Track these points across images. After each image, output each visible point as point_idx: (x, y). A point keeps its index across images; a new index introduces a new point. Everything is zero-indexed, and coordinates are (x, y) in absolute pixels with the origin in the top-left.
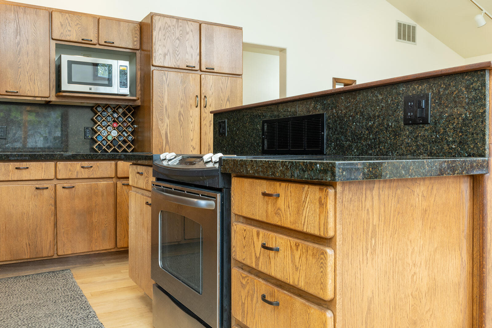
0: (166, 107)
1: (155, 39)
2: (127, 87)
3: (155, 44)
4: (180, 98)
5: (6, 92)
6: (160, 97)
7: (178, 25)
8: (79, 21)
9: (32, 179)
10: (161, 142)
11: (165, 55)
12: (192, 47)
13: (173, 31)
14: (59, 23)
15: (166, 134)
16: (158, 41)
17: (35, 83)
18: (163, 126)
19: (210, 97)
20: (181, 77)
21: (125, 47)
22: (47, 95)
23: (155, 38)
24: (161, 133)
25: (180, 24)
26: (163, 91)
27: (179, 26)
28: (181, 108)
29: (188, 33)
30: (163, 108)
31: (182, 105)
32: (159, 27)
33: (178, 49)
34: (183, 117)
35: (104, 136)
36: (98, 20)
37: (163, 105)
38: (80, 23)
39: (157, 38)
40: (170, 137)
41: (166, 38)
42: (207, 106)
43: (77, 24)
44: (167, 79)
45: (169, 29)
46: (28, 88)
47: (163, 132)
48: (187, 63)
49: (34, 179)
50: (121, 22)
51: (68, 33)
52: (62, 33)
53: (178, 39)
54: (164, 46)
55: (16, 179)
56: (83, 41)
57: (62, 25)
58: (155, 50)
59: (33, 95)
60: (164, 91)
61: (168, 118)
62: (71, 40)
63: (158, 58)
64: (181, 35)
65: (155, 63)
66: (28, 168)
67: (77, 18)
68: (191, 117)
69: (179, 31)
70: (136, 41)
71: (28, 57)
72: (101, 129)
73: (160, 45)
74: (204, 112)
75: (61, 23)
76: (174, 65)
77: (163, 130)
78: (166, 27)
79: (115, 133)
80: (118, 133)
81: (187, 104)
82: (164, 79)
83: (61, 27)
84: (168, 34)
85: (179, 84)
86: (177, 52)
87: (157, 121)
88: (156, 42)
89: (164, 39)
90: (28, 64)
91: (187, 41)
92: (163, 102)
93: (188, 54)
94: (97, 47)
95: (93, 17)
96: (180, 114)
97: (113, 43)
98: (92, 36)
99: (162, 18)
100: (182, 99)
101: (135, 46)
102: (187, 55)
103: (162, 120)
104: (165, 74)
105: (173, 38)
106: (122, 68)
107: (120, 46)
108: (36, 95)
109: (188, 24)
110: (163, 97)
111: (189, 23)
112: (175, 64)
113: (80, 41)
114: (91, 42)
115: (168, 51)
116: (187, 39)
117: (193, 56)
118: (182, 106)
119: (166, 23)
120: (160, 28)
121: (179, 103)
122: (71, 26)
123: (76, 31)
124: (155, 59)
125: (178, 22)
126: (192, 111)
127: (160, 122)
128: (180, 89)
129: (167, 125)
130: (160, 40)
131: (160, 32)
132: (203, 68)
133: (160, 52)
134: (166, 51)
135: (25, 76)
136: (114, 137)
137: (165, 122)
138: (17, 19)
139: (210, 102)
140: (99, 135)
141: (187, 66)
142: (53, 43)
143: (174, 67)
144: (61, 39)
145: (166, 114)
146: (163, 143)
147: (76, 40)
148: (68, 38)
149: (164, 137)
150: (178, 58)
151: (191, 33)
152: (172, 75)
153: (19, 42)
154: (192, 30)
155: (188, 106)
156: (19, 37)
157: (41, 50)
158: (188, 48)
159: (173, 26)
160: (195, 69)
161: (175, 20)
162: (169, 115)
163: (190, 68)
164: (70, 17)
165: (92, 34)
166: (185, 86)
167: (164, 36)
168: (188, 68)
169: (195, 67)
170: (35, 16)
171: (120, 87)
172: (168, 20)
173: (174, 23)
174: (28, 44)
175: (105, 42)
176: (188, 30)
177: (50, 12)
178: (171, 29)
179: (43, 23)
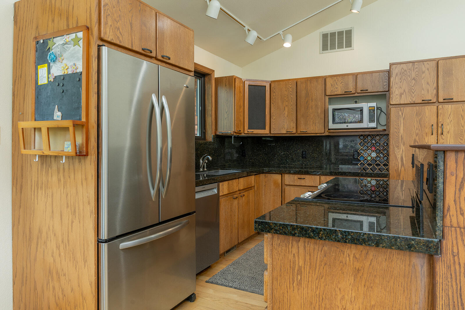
0: (402, 136)
1: (392, 84)
2: (375, 122)
3: (392, 88)
4: (415, 128)
5: (301, 132)
6: (396, 128)
7: (414, 67)
8: (343, 80)
9: (306, 185)
10: (397, 165)
11: (401, 95)
12: (428, 83)
13: (409, 74)
14: (330, 84)
15: (402, 158)
16: (395, 84)
17: (316, 125)
18: (399, 151)
19: (448, 125)
20: (417, 110)
21: (377, 91)
22: (323, 132)
23: (392, 82)
24: (397, 158)
25: (416, 66)
26: (399, 124)
27: (415, 68)
28: (417, 136)
29: (423, 72)
30: (399, 137)
31: (417, 133)
32: (396, 73)
33: (413, 88)
35: (366, 157)
36: (356, 76)
37: (399, 135)
38: (343, 81)
39: (394, 82)
40: (405, 160)
42: (444, 133)
43: (342, 82)
44: (402, 114)
45: (405, 73)
46: (312, 128)
47: (399, 157)
48: (423, 98)
49: (308, 185)
50: (373, 74)
51: (336, 90)
52: (332, 91)
53: (414, 79)
54: (400, 87)
55: (298, 185)
56: (346, 93)
57: (332, 85)
58: (392, 92)
59: (315, 133)
61: (404, 145)
62: (338, 94)
63: (394, 98)
64: (417, 75)
65: (392, 102)
66: (304, 179)
67: (342, 78)
69: (415, 72)
70: (385, 85)
71: (312, 109)
72: (363, 152)
73: (396, 88)
74: (441, 138)
75: (331, 84)
77: (398, 155)
78: (402, 72)
79: (374, 155)
80: (377, 154)
81: (422, 133)
82: (400, 114)
83: (331, 87)
84: (404, 77)
85: (414, 117)
86: (412, 90)
87: (394, 147)
88: (393, 86)
89: (401, 82)
90: (312, 114)
91: (423, 79)
92: (399, 133)
93: (424, 90)
94: (356, 95)
95: (352, 74)
96: (415, 141)
97: (367, 90)
98: (351, 88)
99: (399, 65)
100: (417, 129)
101: (385, 89)
102: (423, 90)
103: (398, 147)
104: (401, 110)
105: (409, 79)
106: (370, 108)
107: (373, 91)
108: (316, 133)
109: (424, 64)
110: (399, 129)
111: (425, 64)
112: (411, 101)
113: (344, 93)
114: (351, 93)
115: (404, 91)
116: (423, 78)
117: (430, 90)
118: (417, 135)
119: (403, 68)
120: (397, 74)
121: (415, 132)
122: (337, 85)
123: (341, 87)
124: (392, 99)
125: (414, 65)
126: (427, 138)
127: (396, 149)
128: (415, 121)
129: (403, 151)
130: (397, 84)
131: (397, 77)
132: (441, 100)
133: (397, 92)
134: (402, 91)
135: (311, 121)
136: (374, 157)
137: (401, 149)
138: (306, 88)
139: (448, 129)
140: (362, 156)
141: (423, 101)
142: (327, 98)
143: (409, 103)
144: (331, 95)
145: (402, 142)
146: (399, 166)
147: (341, 93)
148: (336, 93)
149: (399, 161)
150: (413, 95)
151: (427, 72)
152: (408, 109)
153: (307, 101)
154: (428, 69)
155: (423, 134)
156: (307, 98)
157: (319, 104)
158: (424, 85)
159: (409, 69)
160: (431, 102)
161: (411, 64)
162: (404, 142)
163: (426, 102)
164: (337, 79)
165: (352, 88)
166: (420, 118)
167: (400, 79)
168: (423, 102)
169: (431, 100)
170: (316, 83)
171: (369, 122)
172: (404, 66)
173: (410, 67)
174: (312, 101)
175: (361, 91)
176: (424, 69)
177: (325, 79)
178: (407, 73)
179: (320, 87)
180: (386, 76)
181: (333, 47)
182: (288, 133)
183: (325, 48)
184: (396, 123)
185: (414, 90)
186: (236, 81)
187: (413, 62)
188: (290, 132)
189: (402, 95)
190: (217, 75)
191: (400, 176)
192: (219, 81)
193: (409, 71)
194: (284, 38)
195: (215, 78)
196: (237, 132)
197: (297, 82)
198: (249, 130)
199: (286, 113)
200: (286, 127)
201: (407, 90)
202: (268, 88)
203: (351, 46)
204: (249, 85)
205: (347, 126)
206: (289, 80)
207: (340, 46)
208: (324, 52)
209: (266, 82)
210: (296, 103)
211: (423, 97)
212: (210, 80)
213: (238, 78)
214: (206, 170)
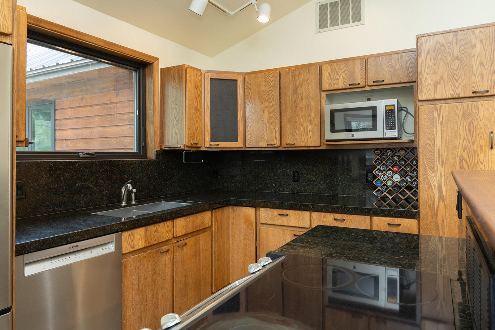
0: (439, 151)
1: (421, 68)
3: (421, 74)
4: (462, 138)
5: (287, 144)
6: (429, 139)
7: (457, 40)
8: (346, 67)
9: (291, 225)
10: (431, 197)
11: (436, 84)
12: (482, 64)
13: (448, 50)
14: (328, 75)
15: (440, 187)
16: (425, 68)
17: (308, 135)
18: (435, 176)
20: (463, 109)
21: (398, 82)
22: (318, 144)
23: (421, 65)
24: (431, 186)
25: (460, 37)
26: (433, 131)
28: (464, 151)
29: (473, 46)
30: (434, 153)
31: (465, 147)
32: (428, 50)
33: (457, 73)
34: (467, 163)
35: (384, 181)
36: (365, 60)
37: (434, 150)
38: (347, 69)
39: (424, 65)
40: (446, 191)
41: (438, 61)
43: (345, 70)
44: (439, 115)
45: (443, 48)
46: (303, 139)
47: (435, 184)
48: (473, 89)
49: (293, 226)
50: (392, 55)
51: (336, 82)
52: (330, 83)
53: (457, 58)
54: (435, 72)
55: (279, 224)
56: (351, 87)
57: (330, 76)
58: (421, 80)
59: (307, 146)
60: (435, 131)
61: (443, 164)
62: (339, 88)
63: (425, 90)
64: (463, 52)
65: (422, 97)
66: (288, 215)
67: (345, 65)
68: (482, 163)
69: (459, 47)
70: (411, 72)
71: (302, 111)
72: (380, 174)
73: (428, 73)
75: (329, 73)
76: (452, 95)
77: (434, 182)
78: (437, 48)
79: (397, 178)
80: (401, 178)
81: (473, 145)
82: (436, 114)
83: (329, 78)
84: (440, 56)
85: (460, 119)
86: (455, 76)
87: (426, 170)
88: (423, 71)
89: (435, 64)
90: (302, 118)
91: (472, 57)
92: (434, 145)
93: (475, 75)
94: (367, 88)
95: (360, 58)
96: (462, 159)
97: (383, 81)
98: (359, 79)
99: (431, 37)
100: (464, 139)
102: (473, 76)
103: (433, 168)
104: (436, 109)
105: (449, 58)
106: (388, 108)
107: (392, 82)
108: (309, 146)
109: (474, 33)
110: (434, 139)
111: (476, 32)
112: (452, 93)
113: (348, 86)
114: (358, 86)
115: (442, 78)
116: (472, 55)
117: (485, 76)
118: (465, 149)
119: (438, 42)
120: (428, 52)
121: (461, 145)
122: (338, 75)
123: (343, 78)
124: (421, 92)
125: (457, 35)
126: (483, 154)
127: (429, 171)
128: (462, 126)
129: (441, 175)
130: (429, 67)
131: (429, 56)
133: (429, 81)
134: (438, 78)
135: (300, 129)
136: (397, 182)
137: (437, 171)
138: (294, 81)
140: (379, 179)
141: (473, 93)
142: (324, 94)
143: (450, 97)
144: (329, 89)
145: (439, 161)
146: (434, 199)
147: (344, 87)
148: (336, 87)
149: (436, 191)
150: (457, 84)
151: (479, 45)
152: (449, 107)
153: (295, 100)
154: (481, 41)
155: (475, 148)
156: (295, 95)
157: (313, 104)
158: (474, 67)
159: (449, 43)
160: (489, 94)
161: (452, 34)
162: (443, 162)
163: (480, 95)
164: (337, 65)
165: (359, 78)
166: (469, 121)
167: (434, 59)
168: (475, 95)
169: (488, 91)
170: (307, 73)
171: (386, 130)
172: (440, 38)
173: (450, 39)
174: (302, 100)
175: (374, 82)
176: (474, 41)
177: (320, 67)
178: (445, 49)
179: (313, 79)
180: (411, 58)
181: (334, 23)
182: (269, 146)
183: (323, 24)
184: (428, 131)
185: (457, 75)
186: (188, 72)
187: (456, 32)
188: (271, 144)
189: (438, 85)
190: (163, 64)
191: (437, 215)
192: (165, 72)
193: (449, 45)
194: (258, 9)
195: (161, 69)
196: (190, 145)
197: (280, 73)
198: (213, 143)
199: (266, 118)
200: (266, 137)
201: (446, 77)
202: (240, 84)
203: (360, 20)
204: (211, 79)
205: (353, 135)
206: (270, 70)
207: (345, 21)
208: (321, 30)
209: (238, 73)
210: (280, 103)
211: (473, 87)
212: (151, 72)
213: (192, 68)
214: (133, 202)
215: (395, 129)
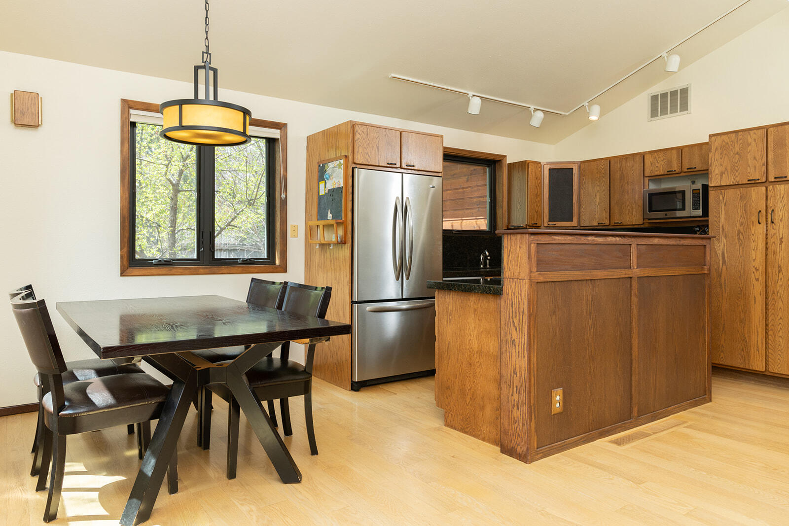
0: (723, 226)
1: (711, 161)
3: (711, 166)
4: (739, 216)
5: (615, 223)
6: (715, 217)
7: (737, 139)
8: (665, 156)
10: (717, 262)
11: (722, 174)
12: (755, 158)
13: (731, 147)
14: (650, 163)
15: (723, 254)
16: (714, 161)
17: (633, 214)
18: (719, 246)
19: (781, 210)
20: (741, 193)
22: (642, 222)
23: (711, 159)
24: (717, 254)
25: (740, 137)
27: (739, 139)
28: (741, 226)
29: (749, 145)
30: (720, 228)
31: (742, 222)
32: (716, 147)
33: (737, 165)
34: (743, 235)
36: (680, 150)
37: (719, 225)
38: (666, 158)
39: (713, 159)
40: (727, 257)
41: (724, 156)
42: (776, 222)
43: (664, 159)
44: (723, 198)
45: (727, 146)
46: (628, 219)
47: (720, 252)
51: (656, 169)
52: (652, 170)
53: (737, 153)
54: (721, 165)
56: (669, 173)
57: (651, 164)
58: (711, 171)
59: (631, 224)
60: (720, 211)
61: (726, 237)
62: (659, 174)
63: (714, 179)
64: (742, 149)
65: (711, 184)
67: (664, 154)
68: (753, 235)
69: (739, 145)
71: (628, 194)
73: (716, 166)
74: (771, 228)
76: (733, 182)
77: (719, 250)
78: (723, 146)
81: (747, 221)
82: (721, 198)
84: (725, 152)
85: (738, 202)
86: (736, 168)
87: (713, 241)
88: (712, 163)
89: (721, 159)
90: (628, 200)
91: (748, 153)
92: (719, 222)
93: (750, 167)
94: (682, 174)
95: (677, 148)
96: (739, 232)
97: (696, 168)
98: (675, 167)
99: (719, 137)
100: (741, 217)
102: (748, 168)
103: (718, 240)
104: (722, 193)
105: (732, 154)
106: (694, 192)
107: (702, 169)
108: (633, 224)
109: (750, 134)
110: (719, 217)
112: (733, 181)
113: (666, 173)
114: (675, 172)
115: (726, 169)
116: (748, 151)
117: (757, 167)
118: (741, 224)
119: (723, 141)
120: (717, 149)
121: (738, 221)
122: (658, 163)
123: (662, 165)
124: (711, 180)
125: (737, 135)
126: (754, 228)
127: (716, 242)
128: (739, 207)
129: (724, 245)
130: (717, 160)
131: (717, 152)
132: (771, 179)
133: (717, 172)
134: (723, 170)
135: (626, 209)
137: (721, 242)
138: (621, 168)
139: (781, 216)
141: (749, 180)
142: (647, 179)
143: (732, 184)
144: (651, 175)
145: (723, 233)
146: (719, 264)
147: (663, 173)
148: (656, 173)
149: (720, 257)
150: (737, 174)
151: (753, 144)
152: (730, 192)
153: (622, 185)
154: (755, 140)
155: (749, 223)
156: (622, 181)
157: (637, 188)
158: (750, 161)
159: (732, 141)
160: (760, 181)
161: (734, 135)
162: (726, 234)
163: (753, 182)
164: (658, 155)
165: (676, 165)
166: (744, 203)
167: (721, 155)
168: (750, 182)
169: (759, 180)
170: (633, 162)
171: (693, 209)
172: (725, 137)
173: (733, 138)
174: (628, 185)
175: (687, 169)
176: (750, 140)
177: (643, 155)
178: (729, 146)
179: (638, 166)
181: (664, 112)
182: (600, 225)
183: (654, 113)
184: (715, 211)
185: (737, 167)
186: (530, 166)
187: (736, 132)
188: (602, 223)
189: (724, 175)
190: (509, 161)
191: (721, 276)
192: (512, 166)
193: (731, 143)
194: (589, 110)
195: (508, 164)
196: (531, 225)
197: (610, 160)
198: (550, 223)
199: (598, 200)
200: (597, 217)
201: (729, 168)
202: (575, 171)
203: (687, 110)
204: (549, 169)
205: (666, 215)
206: (602, 159)
207: (674, 110)
208: (652, 119)
209: (574, 163)
210: (610, 187)
211: (749, 176)
212: (501, 167)
213: (533, 162)
214: (488, 267)
215: (700, 209)
